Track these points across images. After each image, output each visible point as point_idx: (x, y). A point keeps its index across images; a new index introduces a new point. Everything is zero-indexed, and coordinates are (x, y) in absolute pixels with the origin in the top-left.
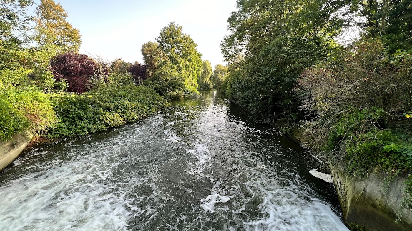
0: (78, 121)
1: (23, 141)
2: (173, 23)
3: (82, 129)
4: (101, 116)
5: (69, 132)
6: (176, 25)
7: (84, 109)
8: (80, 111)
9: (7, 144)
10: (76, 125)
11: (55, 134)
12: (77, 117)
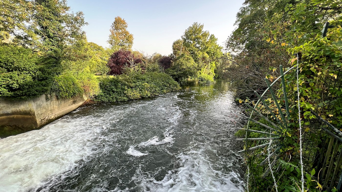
0: (111, 93)
1: (81, 101)
2: (196, 23)
3: (112, 98)
4: (125, 91)
5: (105, 99)
6: (198, 24)
7: (116, 86)
8: (113, 87)
9: (71, 101)
10: (110, 95)
11: (98, 99)
12: (112, 91)
